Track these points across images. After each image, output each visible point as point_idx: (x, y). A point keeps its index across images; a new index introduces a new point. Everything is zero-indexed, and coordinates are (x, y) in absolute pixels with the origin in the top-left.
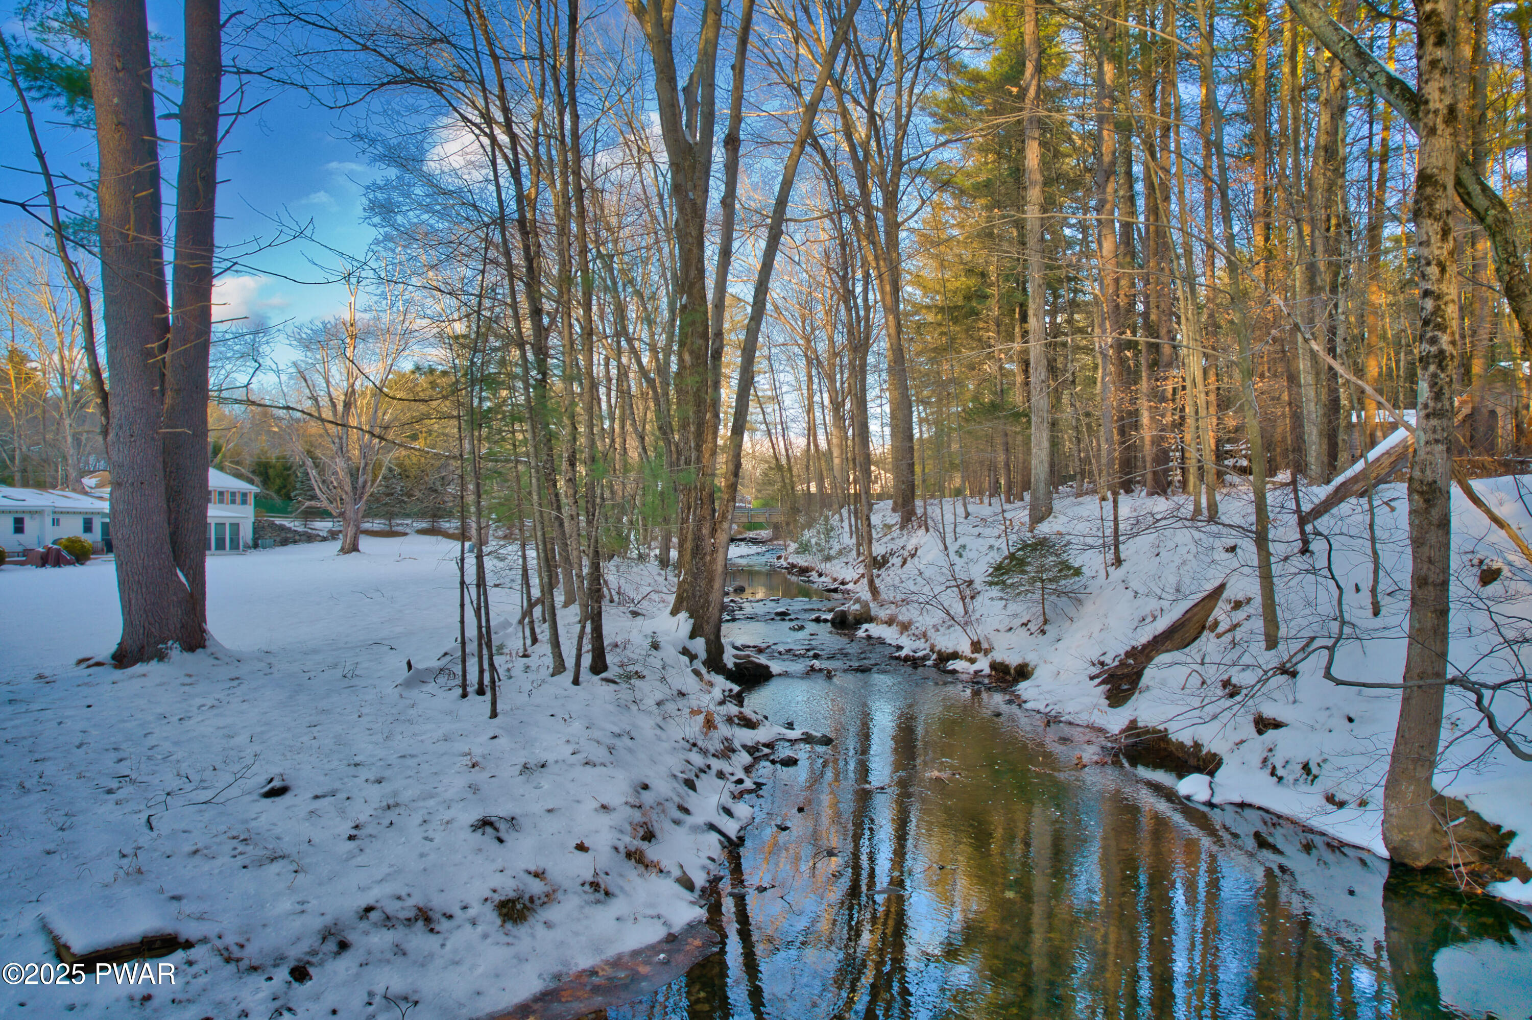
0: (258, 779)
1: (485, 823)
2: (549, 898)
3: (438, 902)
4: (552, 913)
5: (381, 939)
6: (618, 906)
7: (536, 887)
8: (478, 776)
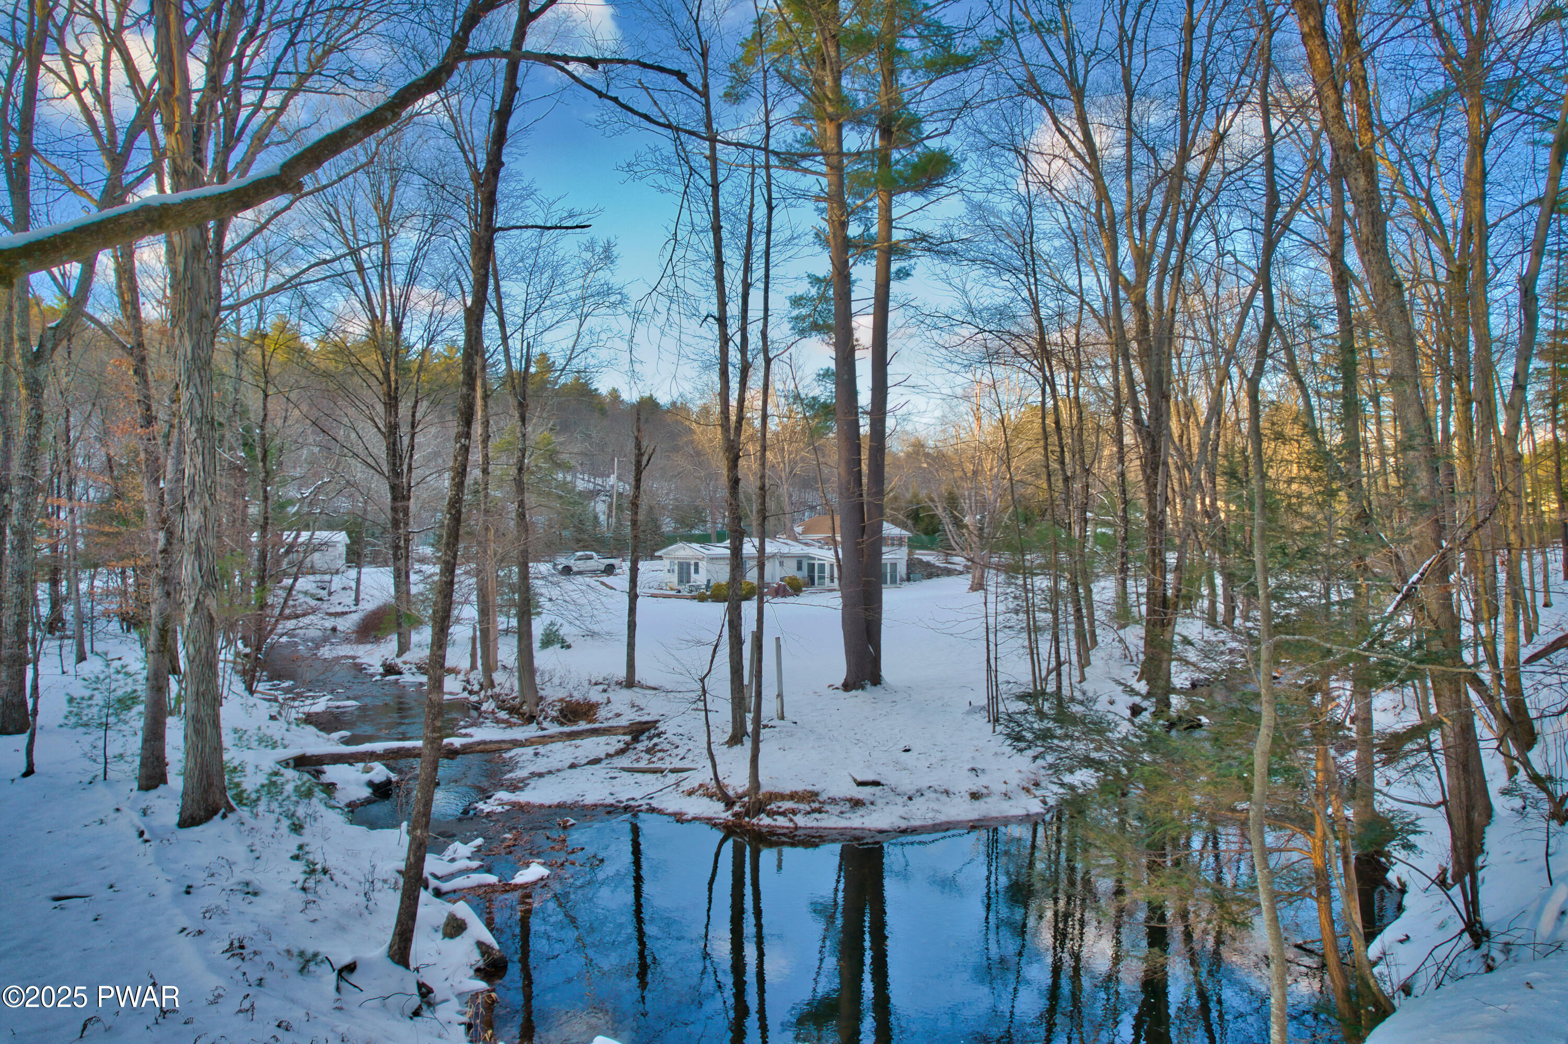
0: (901, 746)
1: (973, 769)
2: (988, 795)
3: (951, 789)
4: (988, 800)
5: (933, 795)
6: (1011, 802)
7: (985, 791)
8: (977, 754)
